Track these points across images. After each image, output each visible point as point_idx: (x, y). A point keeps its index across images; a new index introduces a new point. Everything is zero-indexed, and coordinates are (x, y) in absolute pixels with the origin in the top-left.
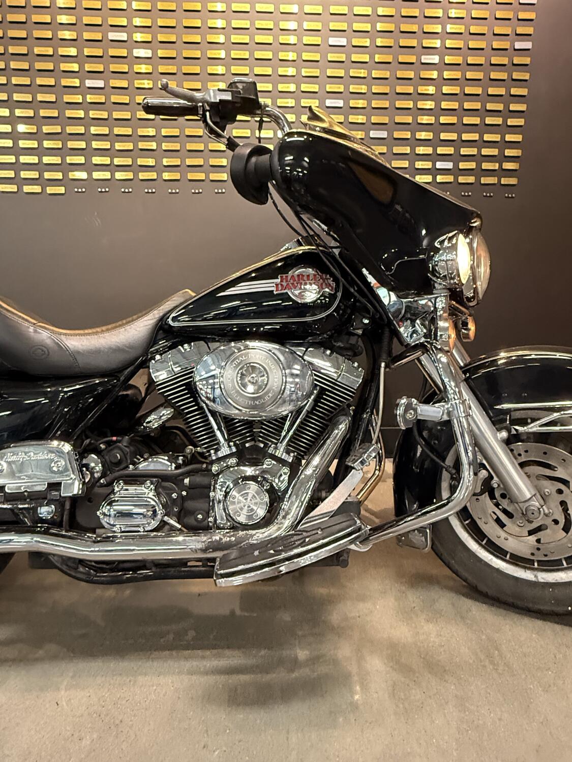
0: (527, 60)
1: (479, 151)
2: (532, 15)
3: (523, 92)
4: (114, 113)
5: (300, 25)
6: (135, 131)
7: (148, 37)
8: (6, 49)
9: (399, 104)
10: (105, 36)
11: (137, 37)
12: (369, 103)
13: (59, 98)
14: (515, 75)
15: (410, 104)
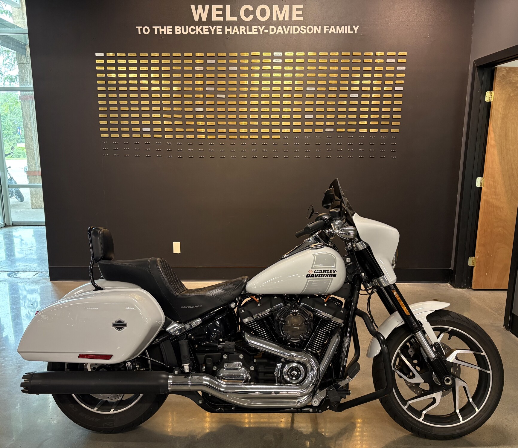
0: (401, 95)
2: (403, 75)
3: (400, 110)
4: (207, 122)
5: (293, 82)
6: (217, 130)
7: (224, 89)
8: (161, 96)
9: (339, 116)
10: (205, 89)
11: (219, 89)
12: (325, 116)
13: (183, 116)
14: (395, 102)
15: (345, 116)
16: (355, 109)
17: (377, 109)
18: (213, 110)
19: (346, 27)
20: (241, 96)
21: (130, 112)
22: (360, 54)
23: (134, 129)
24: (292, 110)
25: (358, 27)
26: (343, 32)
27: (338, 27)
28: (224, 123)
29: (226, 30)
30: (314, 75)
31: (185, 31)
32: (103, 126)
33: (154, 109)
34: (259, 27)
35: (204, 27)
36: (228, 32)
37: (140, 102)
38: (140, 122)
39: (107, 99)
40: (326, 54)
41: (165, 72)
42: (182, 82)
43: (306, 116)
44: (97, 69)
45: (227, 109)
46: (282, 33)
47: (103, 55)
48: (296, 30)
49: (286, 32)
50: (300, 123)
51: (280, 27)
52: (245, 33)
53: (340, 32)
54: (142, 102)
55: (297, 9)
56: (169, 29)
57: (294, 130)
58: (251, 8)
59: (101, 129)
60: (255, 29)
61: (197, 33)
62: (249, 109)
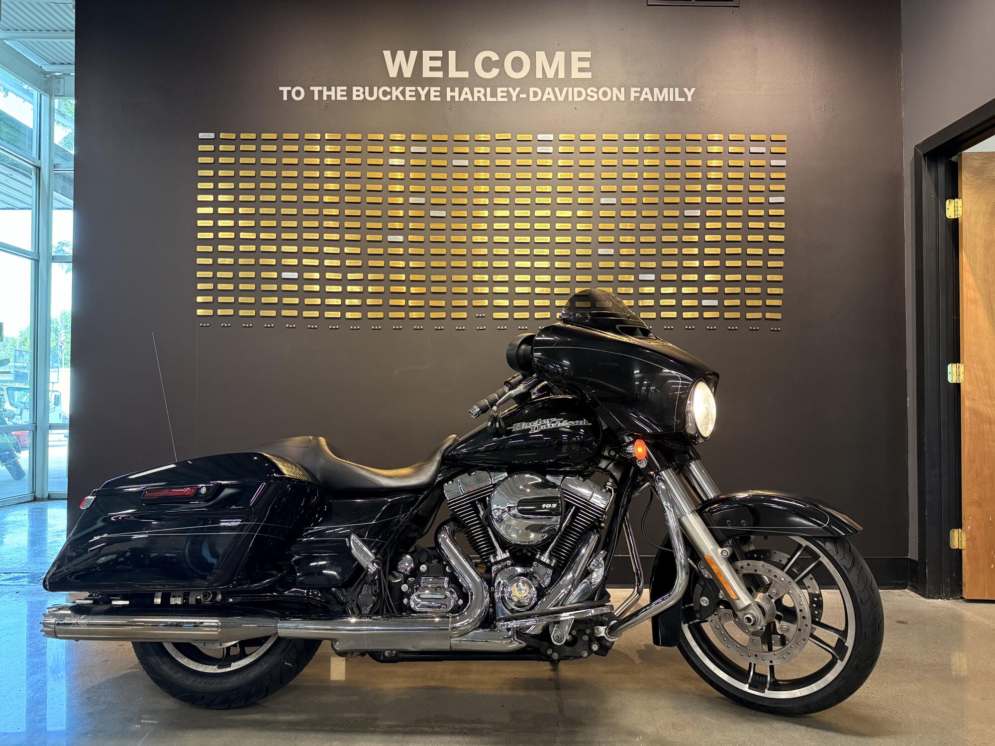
0: (781, 212)
1: (743, 290)
2: (783, 175)
3: (781, 238)
4: (411, 263)
5: (576, 188)
6: (428, 277)
7: (444, 201)
8: (321, 211)
9: (665, 251)
10: (406, 200)
11: (433, 201)
12: (638, 251)
13: (364, 250)
14: (772, 225)
15: (675, 251)
16: (696, 238)
17: (739, 238)
18: (421, 239)
19: (671, 89)
20: (475, 213)
21: (257, 241)
22: (699, 137)
23: (264, 275)
24: (573, 239)
25: (693, 90)
26: (666, 100)
27: (656, 90)
28: (444, 264)
29: (449, 94)
30: (615, 175)
31: (371, 95)
32: (204, 267)
33: (306, 236)
34: (511, 89)
35: (408, 89)
36: (453, 97)
37: (279, 223)
38: (279, 261)
39: (215, 217)
40: (638, 137)
41: (332, 167)
42: (364, 186)
43: (601, 251)
44: (199, 161)
45: (448, 238)
46: (553, 99)
47: (213, 137)
48: (580, 94)
49: (561, 99)
50: (589, 265)
51: (549, 89)
52: (483, 99)
53: (661, 99)
54: (284, 224)
55: (580, 59)
56: (341, 91)
57: (577, 277)
58: (495, 57)
59: (200, 274)
60: (502, 92)
61: (394, 99)
62: (491, 238)
